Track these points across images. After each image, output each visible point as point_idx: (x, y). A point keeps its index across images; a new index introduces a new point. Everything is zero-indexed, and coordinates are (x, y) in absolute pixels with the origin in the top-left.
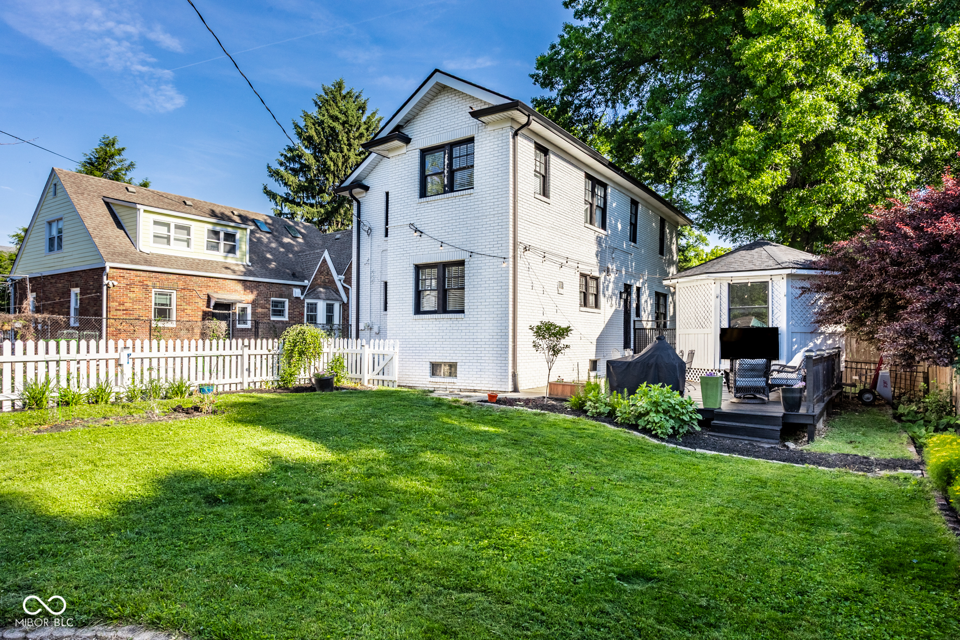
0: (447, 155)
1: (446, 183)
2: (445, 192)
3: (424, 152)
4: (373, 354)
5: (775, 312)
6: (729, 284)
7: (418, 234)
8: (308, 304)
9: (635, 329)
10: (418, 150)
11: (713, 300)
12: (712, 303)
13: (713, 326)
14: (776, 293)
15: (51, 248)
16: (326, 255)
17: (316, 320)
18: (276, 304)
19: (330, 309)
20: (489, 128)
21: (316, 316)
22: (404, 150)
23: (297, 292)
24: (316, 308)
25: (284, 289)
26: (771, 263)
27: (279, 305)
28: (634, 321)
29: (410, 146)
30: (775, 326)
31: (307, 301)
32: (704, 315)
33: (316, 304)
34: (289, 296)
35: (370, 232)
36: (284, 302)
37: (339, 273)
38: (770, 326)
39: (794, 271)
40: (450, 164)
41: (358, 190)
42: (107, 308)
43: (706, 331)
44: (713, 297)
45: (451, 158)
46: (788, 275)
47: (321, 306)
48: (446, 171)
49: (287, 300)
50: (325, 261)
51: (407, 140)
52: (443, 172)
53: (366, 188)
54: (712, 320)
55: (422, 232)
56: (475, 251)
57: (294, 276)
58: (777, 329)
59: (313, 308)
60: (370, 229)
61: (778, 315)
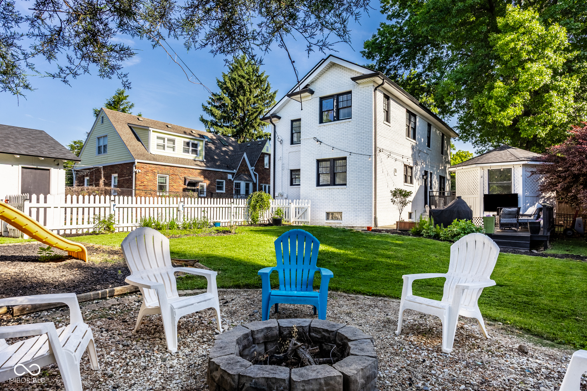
0: (335, 101)
1: (335, 115)
2: (334, 120)
3: (322, 99)
4: (296, 208)
5: (515, 185)
6: (489, 170)
7: (319, 143)
8: (235, 183)
9: (430, 196)
10: (319, 98)
11: (479, 179)
12: (479, 181)
13: (479, 193)
14: (516, 174)
15: (99, 152)
16: (245, 155)
17: (240, 192)
18: (219, 183)
19: (247, 186)
20: (361, 86)
21: (240, 190)
22: (310, 98)
23: (230, 177)
24: (240, 185)
25: (223, 175)
26: (513, 158)
27: (220, 184)
28: (429, 192)
29: (313, 95)
30: (515, 193)
31: (235, 181)
32: (473, 187)
33: (240, 183)
34: (226, 179)
35: (281, 142)
36: (223, 182)
37: (252, 166)
38: (513, 193)
39: (526, 162)
40: (337, 106)
41: (275, 119)
42: (135, 184)
43: (475, 196)
44: (479, 177)
45: (338, 102)
46: (523, 165)
47: (243, 184)
48: (335, 109)
49: (225, 181)
50: (244, 158)
51: (312, 92)
52: (333, 110)
53: (279, 118)
54: (479, 190)
55: (321, 142)
56: (353, 152)
57: (228, 168)
58: (517, 194)
59: (238, 185)
60: (282, 140)
61: (517, 187)
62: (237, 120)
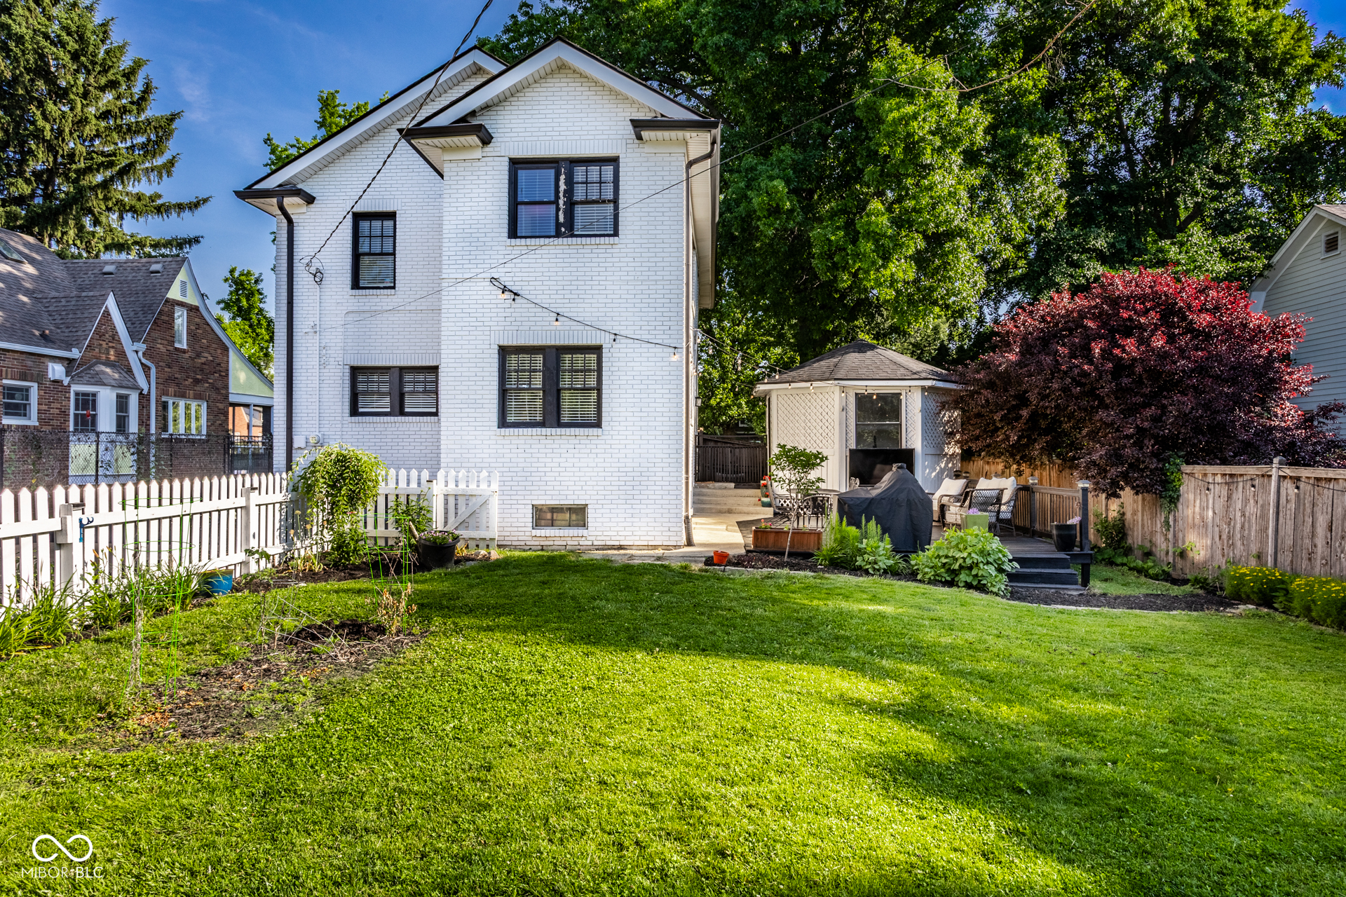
0: (563, 177)
1: (561, 219)
2: (558, 235)
3: (516, 164)
5: (909, 430)
6: (856, 394)
7: (507, 295)
8: (77, 394)
10: (507, 159)
11: (838, 413)
12: (836, 417)
13: (836, 445)
14: (910, 408)
16: (111, 303)
17: (94, 423)
18: (10, 392)
19: (122, 403)
20: (647, 149)
21: (94, 417)
22: (478, 154)
23: (56, 371)
24: (94, 401)
25: (29, 363)
27: (18, 395)
29: (488, 149)
30: (909, 447)
31: (75, 388)
33: (94, 395)
34: (40, 377)
35: (318, 276)
36: (27, 389)
37: (134, 337)
38: (904, 447)
40: (570, 192)
41: (297, 200)
44: (838, 409)
45: (570, 182)
46: (923, 389)
47: (106, 399)
48: (561, 202)
49: (35, 385)
50: (107, 314)
51: (486, 140)
52: (556, 202)
53: (310, 200)
54: (836, 438)
55: (516, 294)
56: (622, 333)
57: (46, 339)
58: (913, 450)
59: (88, 402)
60: (318, 271)
61: (912, 434)
62: (28, 182)
